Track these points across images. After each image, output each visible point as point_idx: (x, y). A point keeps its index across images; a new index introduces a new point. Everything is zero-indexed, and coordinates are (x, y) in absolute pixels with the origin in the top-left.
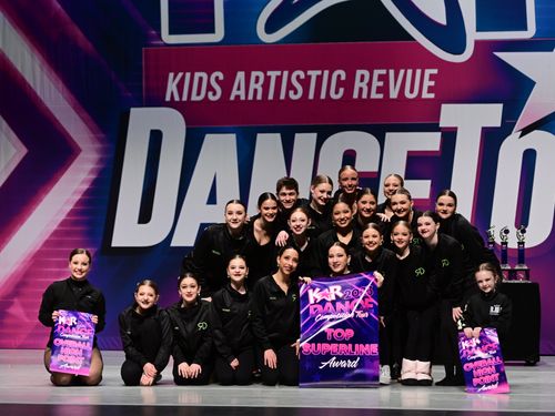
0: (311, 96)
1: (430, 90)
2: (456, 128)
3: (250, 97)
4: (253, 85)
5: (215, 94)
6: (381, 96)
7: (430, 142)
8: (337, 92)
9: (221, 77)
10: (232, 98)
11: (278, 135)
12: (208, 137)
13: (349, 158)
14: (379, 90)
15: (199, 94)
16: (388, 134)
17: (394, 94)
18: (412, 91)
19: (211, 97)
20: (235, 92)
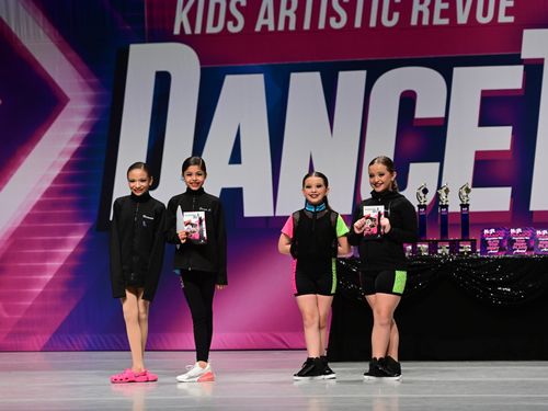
0: (358, 24)
1: (509, 12)
2: (542, 60)
3: (281, 27)
4: (283, 12)
5: (236, 24)
6: (446, 21)
7: (509, 78)
8: (390, 18)
9: (243, 3)
10: (258, 29)
11: (318, 74)
12: (229, 79)
13: (408, 100)
14: (444, 14)
15: (215, 24)
16: (456, 70)
17: (462, 19)
18: (485, 14)
19: (232, 29)
20: (261, 22)
